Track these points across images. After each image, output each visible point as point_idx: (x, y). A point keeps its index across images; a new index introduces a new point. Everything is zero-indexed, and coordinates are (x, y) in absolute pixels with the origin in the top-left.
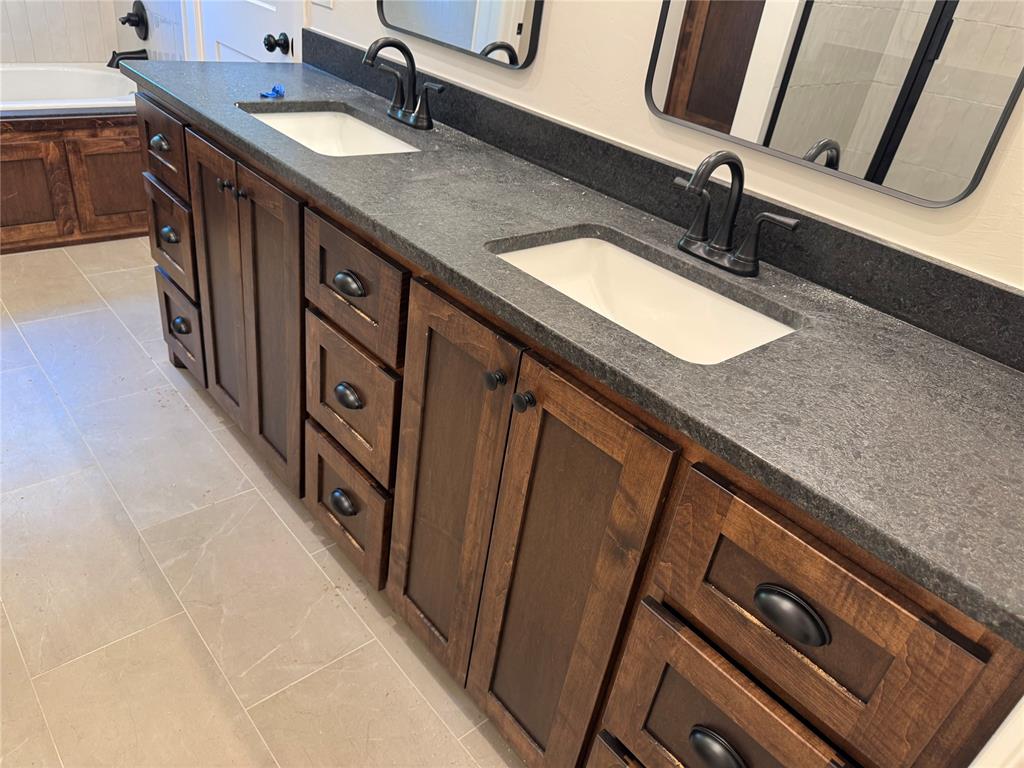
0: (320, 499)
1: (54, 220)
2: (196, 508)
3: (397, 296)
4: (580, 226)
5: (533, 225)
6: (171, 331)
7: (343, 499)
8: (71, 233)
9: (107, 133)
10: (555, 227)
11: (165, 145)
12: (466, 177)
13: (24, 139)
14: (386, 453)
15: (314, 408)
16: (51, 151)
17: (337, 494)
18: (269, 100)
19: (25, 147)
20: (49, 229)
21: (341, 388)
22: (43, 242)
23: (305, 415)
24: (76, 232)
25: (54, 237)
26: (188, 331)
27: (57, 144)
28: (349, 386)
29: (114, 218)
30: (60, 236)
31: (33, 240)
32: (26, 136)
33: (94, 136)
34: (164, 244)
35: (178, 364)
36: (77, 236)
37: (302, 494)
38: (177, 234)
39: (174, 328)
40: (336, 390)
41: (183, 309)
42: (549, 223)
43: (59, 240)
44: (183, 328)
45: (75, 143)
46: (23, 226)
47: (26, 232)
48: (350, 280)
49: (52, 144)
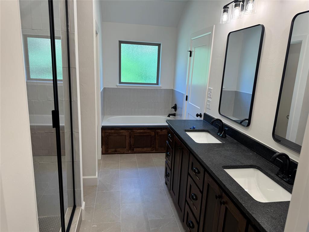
0: (187, 223)
1: (150, 147)
2: (161, 218)
3: (203, 175)
4: (251, 165)
5: (238, 163)
6: (166, 176)
7: (191, 224)
8: (153, 150)
9: (164, 131)
10: (243, 165)
11: (171, 136)
12: (228, 150)
13: (149, 131)
14: (199, 212)
15: (188, 199)
16: (153, 134)
17: (190, 222)
18: (192, 129)
19: (149, 133)
20: (149, 149)
21: (193, 194)
22: (148, 152)
23: (186, 201)
24: (154, 150)
25: (150, 151)
26: (169, 176)
27: (154, 132)
28: (195, 195)
29: (162, 148)
30: (151, 151)
31: (146, 151)
32: (149, 130)
33: (161, 131)
34: (168, 156)
35: (166, 184)
36: (154, 151)
37: (183, 222)
38: (170, 154)
39: (167, 175)
40: (192, 195)
41: (169, 171)
42: (243, 163)
43: (151, 152)
44: (168, 175)
45: (157, 132)
46: (145, 148)
47: (145, 149)
48: (196, 170)
49: (153, 132)
